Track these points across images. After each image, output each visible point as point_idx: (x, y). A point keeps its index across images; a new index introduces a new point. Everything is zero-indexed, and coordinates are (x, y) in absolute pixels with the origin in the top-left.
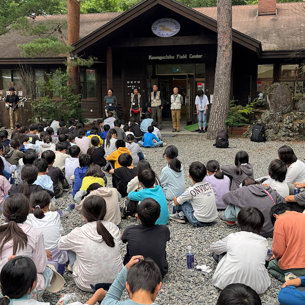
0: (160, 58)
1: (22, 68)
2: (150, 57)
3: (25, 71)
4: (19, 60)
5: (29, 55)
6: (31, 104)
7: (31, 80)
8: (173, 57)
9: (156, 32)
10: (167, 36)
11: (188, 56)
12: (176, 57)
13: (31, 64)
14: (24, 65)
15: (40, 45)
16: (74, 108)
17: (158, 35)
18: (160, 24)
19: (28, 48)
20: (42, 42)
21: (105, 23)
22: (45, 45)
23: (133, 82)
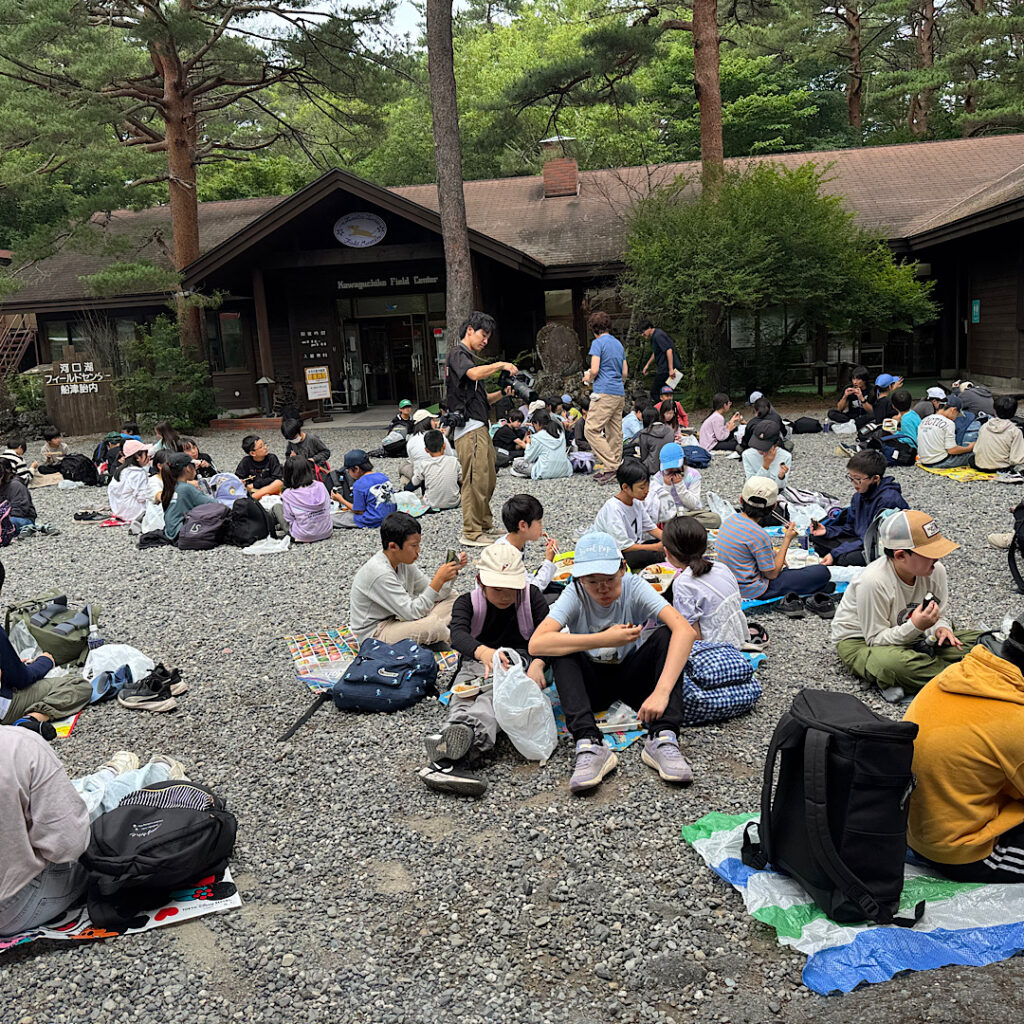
0: (361, 286)
1: (88, 317)
2: (341, 285)
3: (96, 322)
4: (82, 303)
5: (101, 293)
6: (112, 385)
7: (107, 340)
8: (384, 283)
9: (342, 239)
10: (364, 245)
11: (411, 280)
12: (389, 282)
13: (106, 309)
14: (91, 311)
15: (119, 276)
16: (197, 387)
17: (347, 244)
18: (349, 223)
19: (98, 282)
20: (122, 270)
21: (254, 218)
22: (128, 274)
23: (313, 334)
